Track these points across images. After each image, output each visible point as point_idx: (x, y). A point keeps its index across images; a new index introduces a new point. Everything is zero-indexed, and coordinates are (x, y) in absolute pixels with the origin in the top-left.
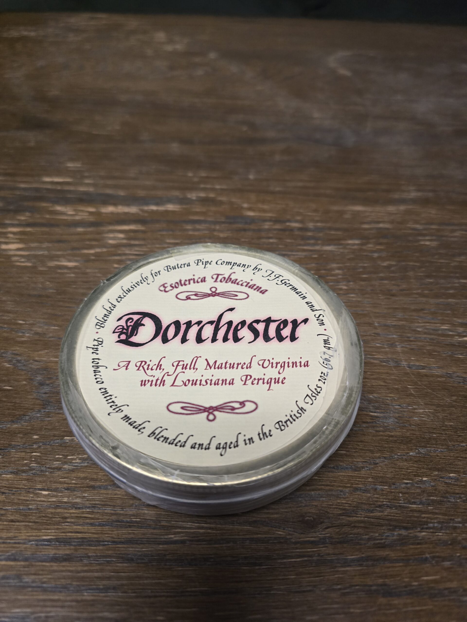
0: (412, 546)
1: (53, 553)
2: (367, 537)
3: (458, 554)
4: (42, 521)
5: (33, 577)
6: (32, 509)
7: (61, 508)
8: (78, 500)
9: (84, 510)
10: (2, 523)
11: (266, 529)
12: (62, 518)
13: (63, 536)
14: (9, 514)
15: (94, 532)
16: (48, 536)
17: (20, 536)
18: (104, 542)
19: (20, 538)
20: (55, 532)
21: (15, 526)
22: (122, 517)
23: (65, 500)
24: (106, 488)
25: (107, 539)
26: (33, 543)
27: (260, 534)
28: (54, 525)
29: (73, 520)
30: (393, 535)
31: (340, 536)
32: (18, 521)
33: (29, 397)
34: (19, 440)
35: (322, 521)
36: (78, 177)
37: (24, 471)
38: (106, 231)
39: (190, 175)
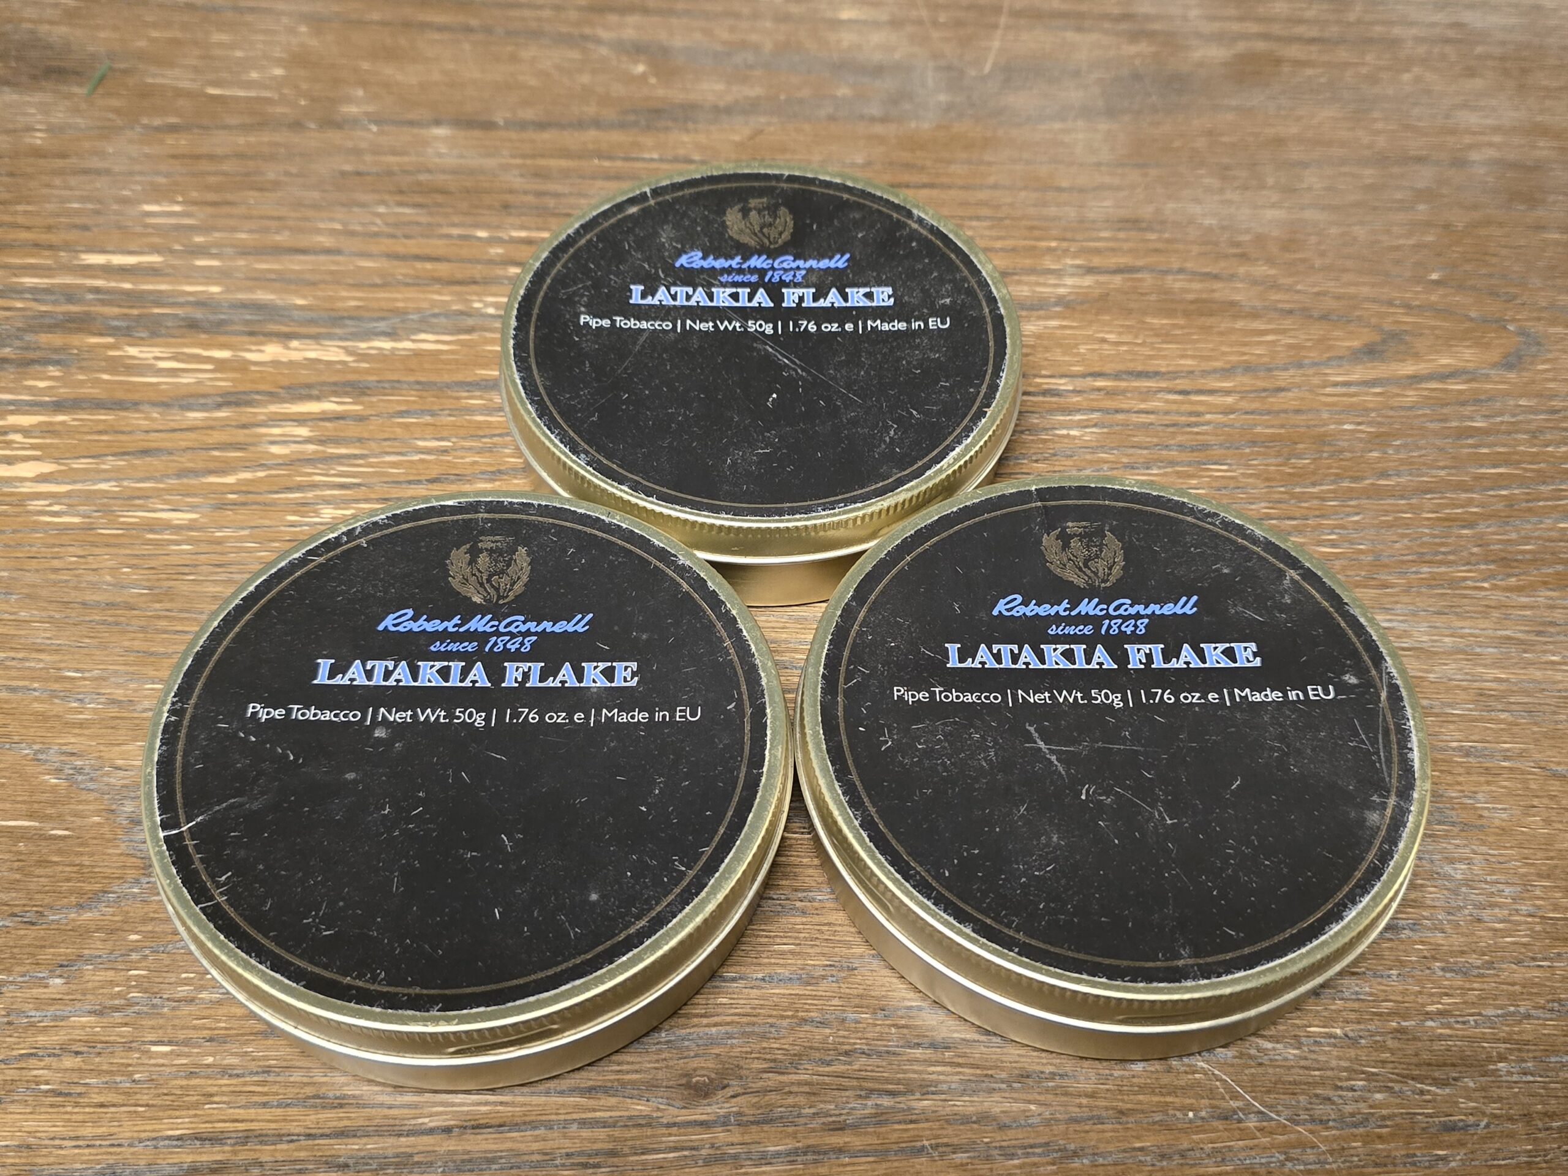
0: (897, 1126)
1: (189, 1160)
2: (812, 1110)
3: (986, 1140)
4: (164, 1102)
6: (139, 1081)
7: (200, 1077)
8: (234, 1060)
9: (248, 1079)
10: (82, 1110)
11: (613, 1101)
12: (204, 1095)
13: (206, 1128)
14: (93, 1093)
15: (269, 1118)
16: (177, 1129)
17: (120, 1132)
18: (288, 1135)
19: (120, 1136)
20: (191, 1123)
21: (109, 1115)
22: (325, 1088)
23: (208, 1060)
25: (297, 1131)
26: (148, 1143)
27: (600, 1110)
28: (188, 1109)
30: (865, 1106)
31: (759, 1111)
32: (114, 1106)
33: (111, 851)
34: (99, 945)
35: (726, 1082)
36: (177, 247)
37: (116, 1009)
38: (263, 418)
39: (482, 234)
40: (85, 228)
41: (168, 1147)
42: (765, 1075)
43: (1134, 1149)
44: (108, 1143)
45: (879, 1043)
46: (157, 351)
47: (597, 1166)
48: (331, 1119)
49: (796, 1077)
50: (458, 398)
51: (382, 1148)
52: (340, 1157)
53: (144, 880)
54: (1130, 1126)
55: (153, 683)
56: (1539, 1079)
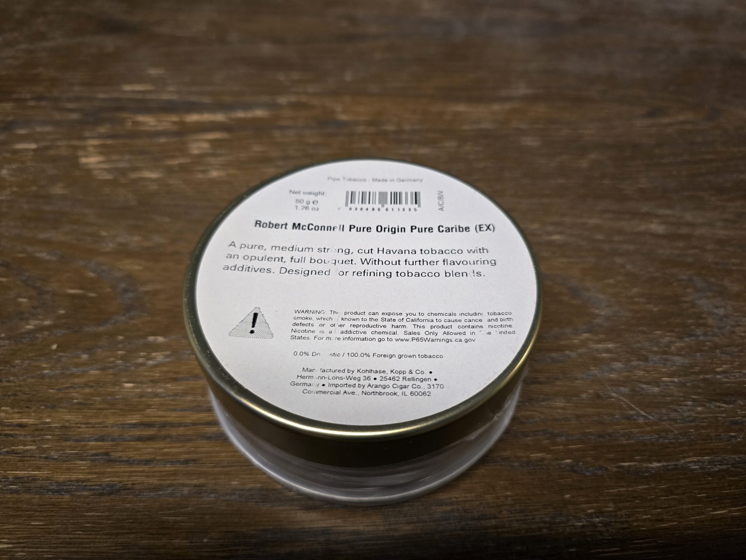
1: (138, 434)
4: (128, 408)
5: (120, 454)
6: (119, 398)
7: (146, 397)
8: (161, 390)
9: (168, 398)
10: (92, 411)
12: (147, 405)
13: (147, 420)
14: (97, 404)
15: (177, 415)
16: (135, 420)
17: (107, 421)
18: (184, 423)
19: (108, 423)
20: (140, 417)
21: (104, 413)
23: (150, 390)
24: (187, 379)
25: (189, 421)
26: (120, 426)
28: (140, 411)
32: (106, 409)
37: (110, 368)
41: (128, 428)
43: (586, 433)
44: (101, 426)
52: (209, 432)
54: (583, 422)
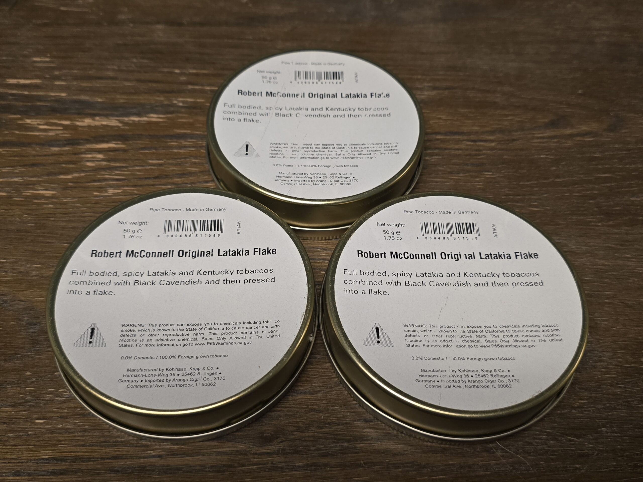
0: (350, 455)
1: (52, 469)
2: (314, 448)
3: (387, 461)
4: (41, 444)
6: (30, 435)
7: (56, 433)
8: (71, 426)
9: (77, 434)
10: (6, 447)
11: (230, 443)
12: (58, 441)
13: (59, 455)
14: (11, 440)
15: (85, 451)
16: (47, 455)
17: (22, 457)
18: (93, 458)
19: (23, 458)
20: (53, 453)
21: (18, 449)
22: (108, 438)
23: (60, 426)
25: (97, 456)
26: (34, 461)
27: (225, 448)
28: (51, 447)
29: (67, 443)
30: (336, 446)
31: (292, 448)
32: (20, 445)
33: (18, 336)
34: (13, 376)
35: (278, 435)
36: (48, 76)
37: (20, 404)
38: (83, 150)
39: (177, 71)
40: (8, 68)
41: (43, 463)
42: (294, 433)
43: (449, 465)
44: (17, 461)
45: (343, 419)
46: (39, 121)
47: (224, 471)
48: (111, 451)
49: (308, 434)
50: (167, 142)
51: (133, 464)
52: (115, 467)
53: (33, 349)
54: (448, 454)
55: (37, 264)
56: (619, 435)
